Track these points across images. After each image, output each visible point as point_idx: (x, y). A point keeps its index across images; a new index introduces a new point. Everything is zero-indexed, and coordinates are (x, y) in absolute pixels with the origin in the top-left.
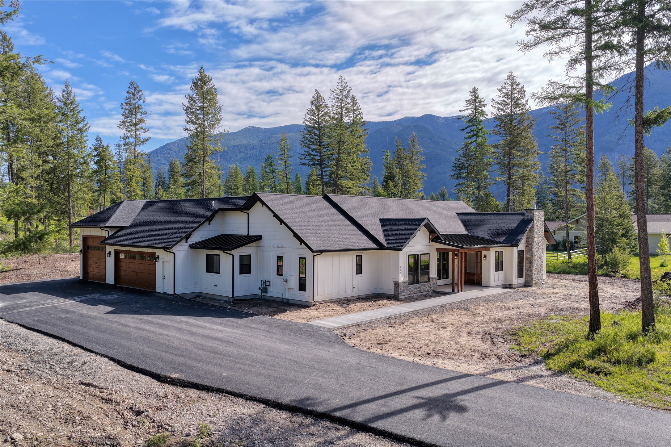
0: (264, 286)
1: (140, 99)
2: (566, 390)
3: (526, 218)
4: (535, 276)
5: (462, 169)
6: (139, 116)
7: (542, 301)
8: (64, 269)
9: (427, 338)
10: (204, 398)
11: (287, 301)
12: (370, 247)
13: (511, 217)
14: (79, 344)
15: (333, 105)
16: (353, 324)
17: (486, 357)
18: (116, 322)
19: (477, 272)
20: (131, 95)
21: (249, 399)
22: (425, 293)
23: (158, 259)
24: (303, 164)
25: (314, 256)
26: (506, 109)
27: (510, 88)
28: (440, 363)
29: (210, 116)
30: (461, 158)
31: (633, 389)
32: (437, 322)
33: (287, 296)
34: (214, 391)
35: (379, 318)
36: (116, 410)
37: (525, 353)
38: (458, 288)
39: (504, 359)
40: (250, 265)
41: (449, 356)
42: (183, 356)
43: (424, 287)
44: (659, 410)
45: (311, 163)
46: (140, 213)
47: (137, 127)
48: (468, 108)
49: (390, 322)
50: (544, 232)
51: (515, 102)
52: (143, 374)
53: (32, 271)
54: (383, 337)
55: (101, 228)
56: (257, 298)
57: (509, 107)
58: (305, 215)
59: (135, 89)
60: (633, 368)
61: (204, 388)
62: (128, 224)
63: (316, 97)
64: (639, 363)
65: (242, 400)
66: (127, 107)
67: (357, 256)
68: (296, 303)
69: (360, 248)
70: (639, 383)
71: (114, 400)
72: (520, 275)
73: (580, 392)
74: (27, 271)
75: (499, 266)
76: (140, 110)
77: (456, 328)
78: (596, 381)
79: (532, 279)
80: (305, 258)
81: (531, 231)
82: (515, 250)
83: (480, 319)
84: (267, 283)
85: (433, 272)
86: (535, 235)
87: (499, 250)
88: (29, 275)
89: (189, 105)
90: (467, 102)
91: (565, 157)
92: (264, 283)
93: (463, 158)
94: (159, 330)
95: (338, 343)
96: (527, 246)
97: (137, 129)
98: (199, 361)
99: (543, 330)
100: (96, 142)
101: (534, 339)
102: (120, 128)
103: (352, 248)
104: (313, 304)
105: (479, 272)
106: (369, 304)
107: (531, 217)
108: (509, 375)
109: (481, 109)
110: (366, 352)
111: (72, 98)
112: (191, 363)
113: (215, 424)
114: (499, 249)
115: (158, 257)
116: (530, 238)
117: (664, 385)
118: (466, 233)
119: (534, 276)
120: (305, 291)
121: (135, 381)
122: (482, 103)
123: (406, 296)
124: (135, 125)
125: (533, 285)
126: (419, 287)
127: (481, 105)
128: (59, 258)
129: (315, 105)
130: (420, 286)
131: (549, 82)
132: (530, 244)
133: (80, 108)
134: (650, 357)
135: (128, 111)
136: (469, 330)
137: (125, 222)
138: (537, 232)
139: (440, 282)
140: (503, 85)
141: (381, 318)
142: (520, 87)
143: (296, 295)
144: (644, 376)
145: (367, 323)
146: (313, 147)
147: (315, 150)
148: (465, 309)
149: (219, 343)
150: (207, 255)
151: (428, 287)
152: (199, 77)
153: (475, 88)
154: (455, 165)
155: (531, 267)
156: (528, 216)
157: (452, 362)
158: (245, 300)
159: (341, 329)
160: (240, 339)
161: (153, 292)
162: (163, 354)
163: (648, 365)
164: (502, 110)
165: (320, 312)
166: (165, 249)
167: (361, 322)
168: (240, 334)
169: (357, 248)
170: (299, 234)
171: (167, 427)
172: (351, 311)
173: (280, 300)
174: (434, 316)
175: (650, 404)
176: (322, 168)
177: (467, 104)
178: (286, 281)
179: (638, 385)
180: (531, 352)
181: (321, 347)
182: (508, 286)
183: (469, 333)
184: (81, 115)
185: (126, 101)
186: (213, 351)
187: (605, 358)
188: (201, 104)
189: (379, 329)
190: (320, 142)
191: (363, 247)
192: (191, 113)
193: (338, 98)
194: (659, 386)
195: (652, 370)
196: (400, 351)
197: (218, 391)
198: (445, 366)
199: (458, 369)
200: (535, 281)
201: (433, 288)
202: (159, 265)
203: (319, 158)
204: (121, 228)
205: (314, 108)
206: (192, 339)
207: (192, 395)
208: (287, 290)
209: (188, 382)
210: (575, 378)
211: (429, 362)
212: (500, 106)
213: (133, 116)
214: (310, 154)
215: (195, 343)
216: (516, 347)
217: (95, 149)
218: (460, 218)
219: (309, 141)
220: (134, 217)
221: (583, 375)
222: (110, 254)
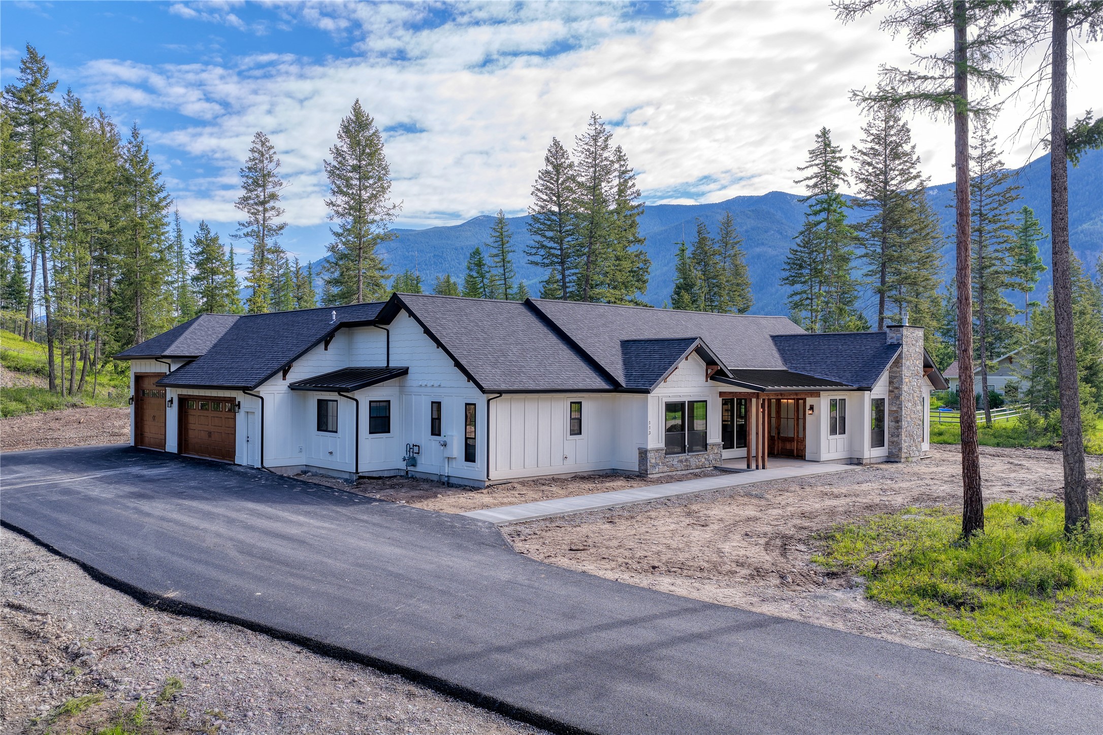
0: (411, 455)
1: (271, 161)
2: (884, 634)
3: (889, 341)
4: (906, 444)
5: (801, 267)
6: (270, 189)
7: (904, 485)
8: (117, 431)
9: (666, 541)
10: (202, 635)
11: (446, 479)
12: (595, 388)
13: (865, 341)
14: (46, 542)
15: (580, 163)
16: (540, 516)
17: (758, 575)
18: (135, 508)
19: (798, 436)
20: (256, 155)
21: (278, 638)
22: (698, 470)
23: (239, 408)
24: (532, 263)
25: (489, 401)
26: (877, 163)
27: (884, 126)
28: (665, 584)
29: (371, 181)
30: (799, 249)
31: (1019, 635)
32: (696, 517)
33: (447, 470)
34: (223, 621)
35: (593, 508)
36: (38, 651)
37: (834, 570)
38: (757, 461)
39: (790, 580)
40: (389, 418)
41: (690, 573)
42: (207, 563)
43: (696, 459)
44: (1057, 676)
45: (546, 261)
46: (226, 334)
47: (267, 206)
48: (813, 163)
49: (610, 515)
50: (924, 367)
51: (892, 149)
52: (122, 590)
53: (64, 434)
54: (586, 539)
55: (157, 358)
56: (401, 476)
57: (881, 158)
58: (483, 331)
59: (263, 144)
60: (1027, 597)
61: (210, 616)
62: (204, 352)
63: (553, 150)
64: (1042, 587)
65: (263, 638)
66: (251, 174)
67: (571, 403)
68: (460, 482)
69: (576, 387)
70: (1030, 625)
71: (42, 634)
72: (878, 440)
73: (910, 639)
74: (56, 433)
75: (838, 426)
76: (270, 179)
77: (725, 527)
78: (952, 621)
79: (900, 449)
80: (475, 404)
81: (898, 363)
82: (868, 397)
83: (775, 512)
84: (416, 449)
85: (715, 436)
86: (906, 372)
87: (838, 398)
88: (56, 441)
89: (335, 164)
90: (811, 153)
91: (980, 242)
92: (410, 449)
93: (802, 249)
94: (195, 522)
95: (494, 547)
96: (890, 391)
97: (265, 210)
98: (227, 570)
99: (881, 531)
100: (200, 232)
101: (860, 545)
102: (238, 208)
103: (559, 388)
104: (487, 484)
105: (801, 435)
106: (590, 485)
107: (897, 340)
108: (787, 606)
109: (835, 164)
110: (541, 563)
111: (142, 153)
112: (214, 573)
113: (197, 679)
114: (838, 396)
115: (239, 405)
116: (895, 377)
117: (1079, 629)
118: (785, 368)
119: (904, 445)
120: (474, 461)
121: (102, 601)
122: (837, 155)
123: (662, 475)
124: (263, 203)
125: (903, 460)
126: (686, 460)
127: (835, 158)
128: (113, 413)
129: (552, 163)
130: (688, 457)
131: (882, 69)
132: (897, 388)
133: (155, 171)
134: (1065, 578)
135: (251, 180)
136: (748, 530)
137: (198, 349)
138: (908, 367)
139: (727, 454)
140: (871, 121)
141: (595, 508)
142: (901, 123)
143: (460, 469)
144: (1045, 612)
145: (568, 516)
146: (550, 234)
147: (551, 238)
148: (756, 496)
149: (285, 543)
150: (319, 401)
151: (703, 460)
152: (352, 117)
153: (824, 129)
154: (789, 261)
155: (899, 428)
156: (892, 338)
157: (687, 582)
158: (380, 478)
159: (516, 524)
160: (323, 538)
161: (231, 464)
162: (175, 558)
163: (1058, 592)
164: (870, 164)
165: (495, 498)
166: (245, 390)
167: (557, 514)
168: (329, 530)
169: (571, 388)
170: (463, 362)
171: (108, 682)
172: (552, 496)
173: (435, 478)
174: (694, 507)
175: (1041, 663)
176: (564, 270)
177: (812, 158)
178: (445, 445)
179: (1029, 629)
180: (845, 568)
181: (459, 553)
182: (856, 461)
183: (747, 535)
184: (159, 181)
185: (250, 164)
186: (267, 556)
187: (979, 580)
188: (355, 162)
189: (585, 526)
190: (560, 225)
191: (581, 386)
192: (339, 177)
193: (588, 150)
194: (1067, 629)
195: (1063, 602)
196: (603, 562)
197: (232, 621)
198: (672, 588)
199: (695, 595)
200: (906, 453)
201: (713, 462)
202: (240, 417)
203: (559, 252)
204: (189, 360)
205: (550, 168)
206: (242, 535)
207: (184, 629)
208: (446, 460)
209: (186, 606)
210: (913, 614)
211: (644, 581)
212: (866, 158)
213: (260, 189)
214: (543, 247)
215: (241, 542)
216: (821, 559)
217: (198, 243)
218: (776, 345)
219: (544, 224)
220: (214, 341)
221: (929, 609)
222: (172, 403)
